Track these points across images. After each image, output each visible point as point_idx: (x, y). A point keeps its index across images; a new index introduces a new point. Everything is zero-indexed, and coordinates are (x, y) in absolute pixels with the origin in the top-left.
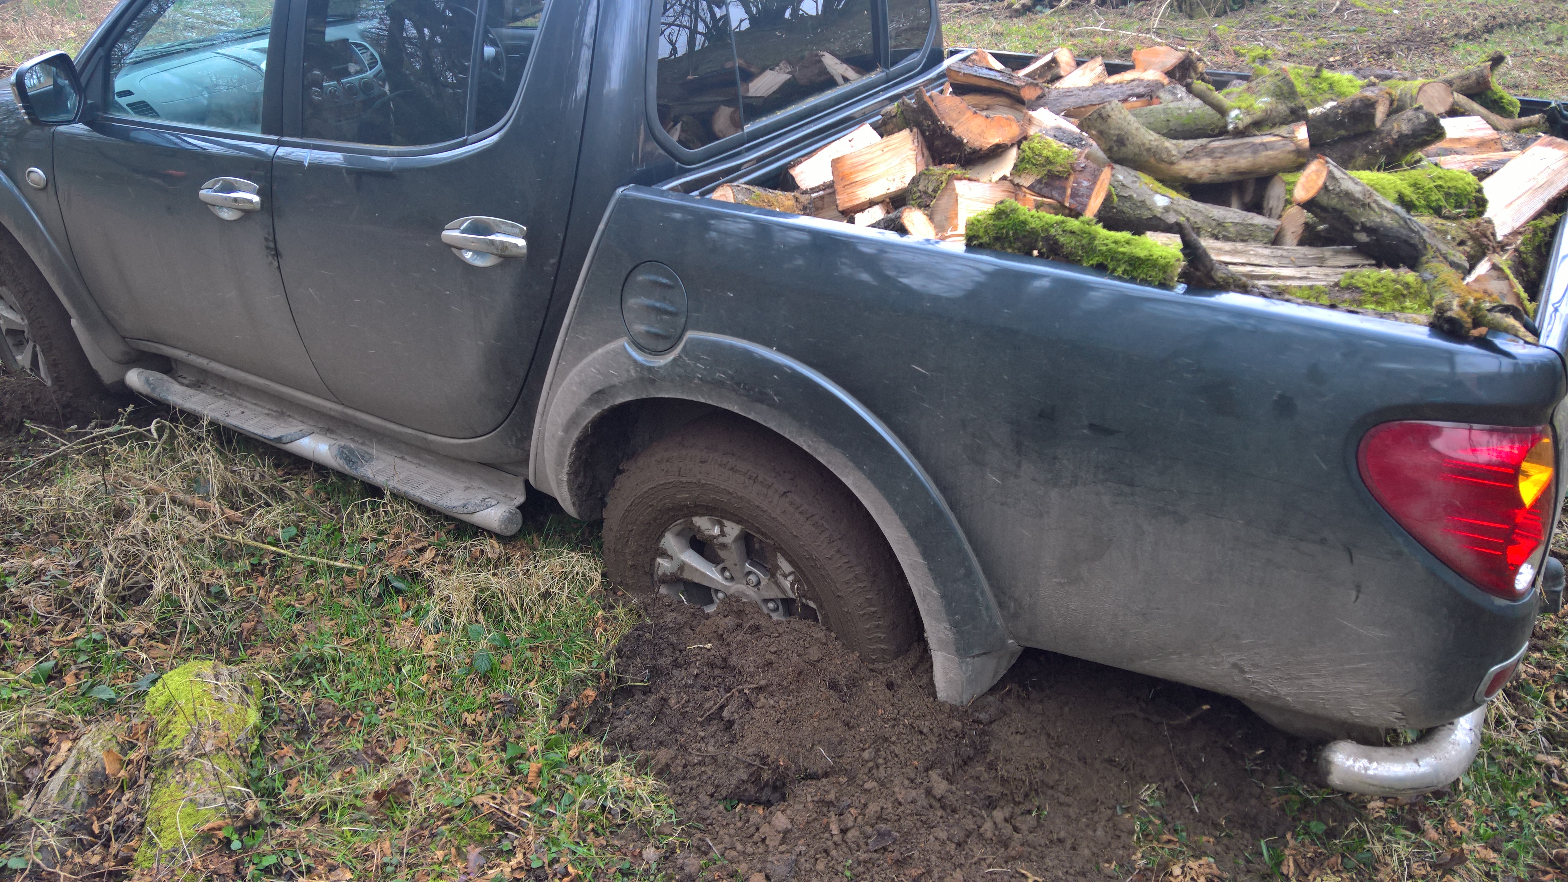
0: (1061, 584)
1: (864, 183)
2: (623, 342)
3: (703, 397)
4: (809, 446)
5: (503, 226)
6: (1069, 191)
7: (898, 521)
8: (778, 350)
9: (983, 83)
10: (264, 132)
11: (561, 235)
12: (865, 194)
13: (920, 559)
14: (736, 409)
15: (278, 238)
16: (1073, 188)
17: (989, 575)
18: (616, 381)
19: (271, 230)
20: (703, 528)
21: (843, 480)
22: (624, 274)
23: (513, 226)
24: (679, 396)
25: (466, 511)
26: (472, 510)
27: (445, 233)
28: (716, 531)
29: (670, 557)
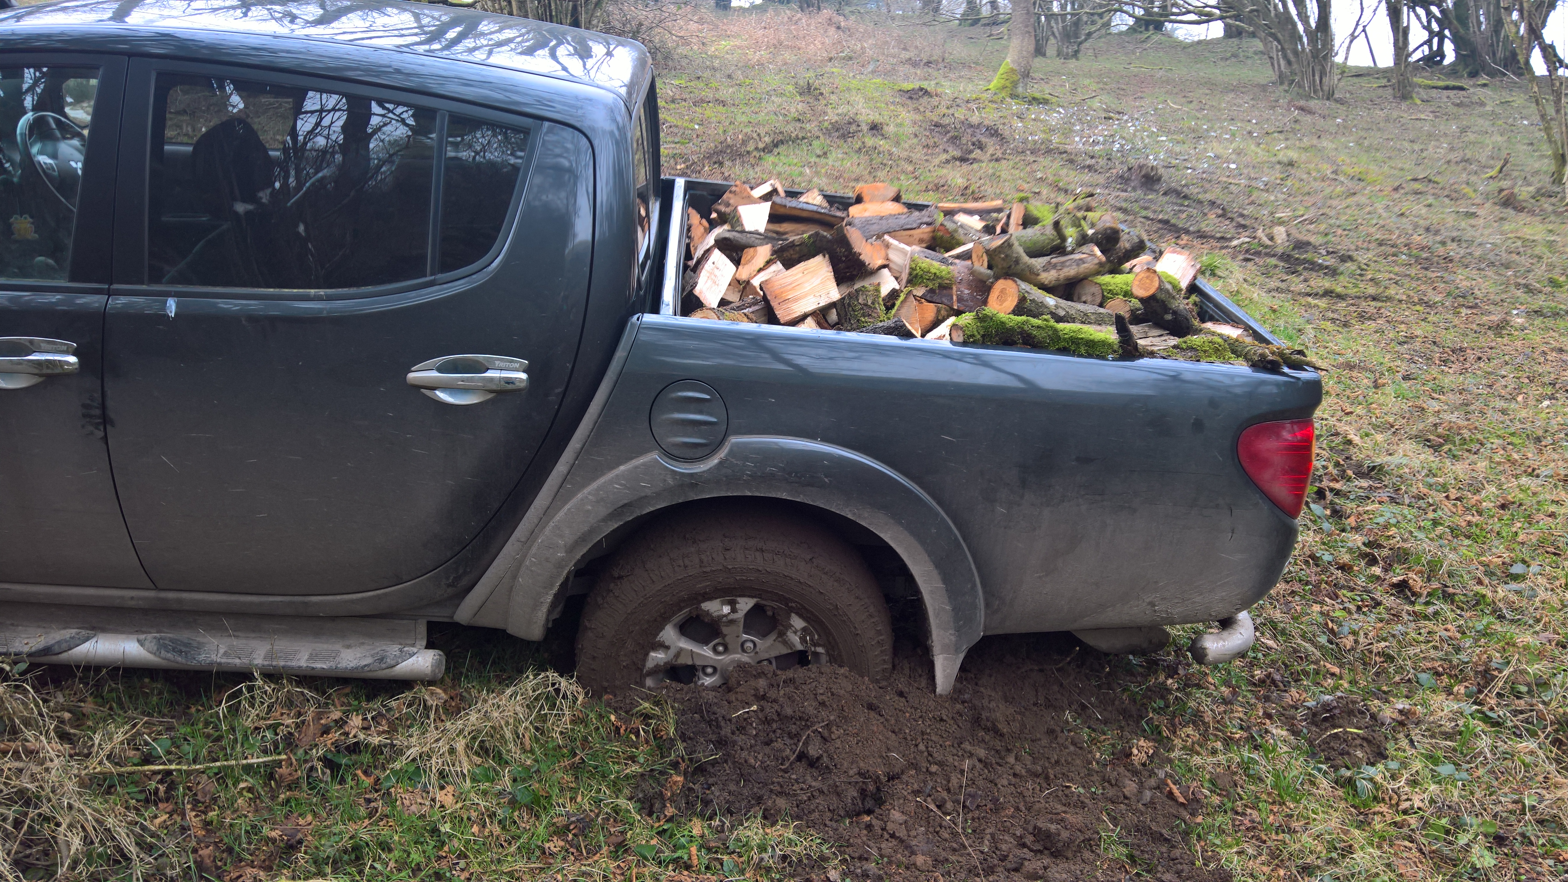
0: (1040, 577)
1: (796, 300)
2: (655, 456)
3: (750, 490)
4: (854, 514)
5: (497, 363)
6: (955, 298)
7: (927, 558)
8: (822, 440)
9: (804, 214)
10: (72, 279)
11: (569, 366)
12: (799, 309)
13: (941, 585)
14: (784, 496)
15: (110, 403)
16: (958, 296)
17: (984, 585)
18: (648, 492)
19: (97, 395)
20: (712, 611)
21: (882, 535)
22: (654, 395)
23: (512, 361)
24: (723, 494)
25: (384, 666)
26: (393, 662)
27: (411, 375)
28: (726, 609)
29: (667, 648)
